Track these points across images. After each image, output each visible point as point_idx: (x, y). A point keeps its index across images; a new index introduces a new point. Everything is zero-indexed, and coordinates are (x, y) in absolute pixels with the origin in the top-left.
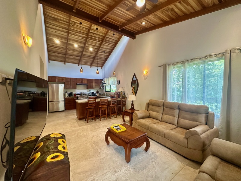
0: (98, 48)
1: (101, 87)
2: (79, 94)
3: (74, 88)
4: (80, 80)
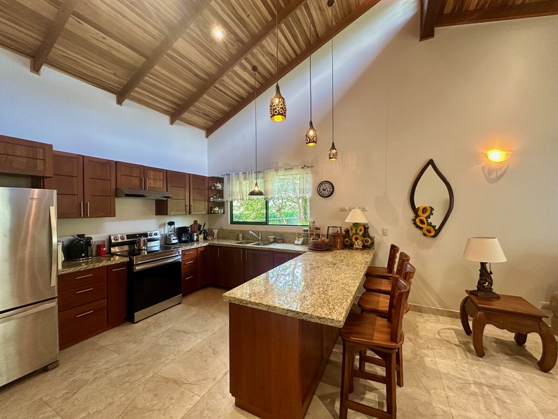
0: (246, 40)
1: (211, 208)
2: (126, 240)
3: (102, 214)
4: (136, 173)
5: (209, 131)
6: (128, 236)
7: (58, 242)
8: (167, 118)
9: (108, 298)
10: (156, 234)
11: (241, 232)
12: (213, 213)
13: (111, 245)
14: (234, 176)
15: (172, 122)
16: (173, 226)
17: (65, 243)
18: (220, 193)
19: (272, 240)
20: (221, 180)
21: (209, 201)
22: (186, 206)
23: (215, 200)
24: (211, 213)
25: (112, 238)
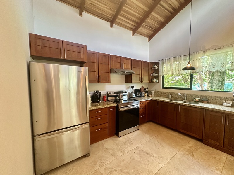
1: (151, 79)
2: (114, 94)
3: (105, 81)
4: (119, 60)
5: (150, 37)
6: (115, 93)
7: (89, 94)
8: (131, 32)
9: (108, 123)
10: (126, 92)
11: (170, 93)
12: (152, 82)
13: (108, 96)
14: (166, 60)
15: (133, 34)
16: (133, 88)
17: (92, 94)
18: (157, 71)
19: (197, 100)
20: (157, 64)
21: (150, 75)
22: (140, 78)
23: (154, 75)
24: (151, 82)
25: (109, 93)
